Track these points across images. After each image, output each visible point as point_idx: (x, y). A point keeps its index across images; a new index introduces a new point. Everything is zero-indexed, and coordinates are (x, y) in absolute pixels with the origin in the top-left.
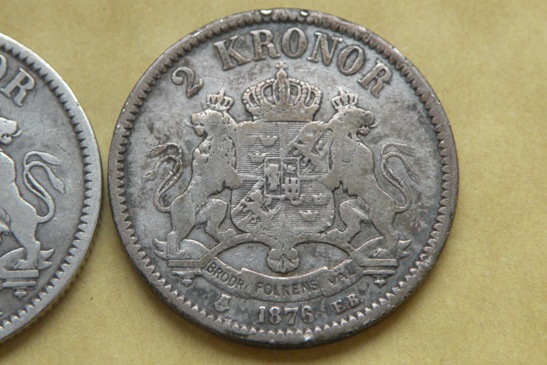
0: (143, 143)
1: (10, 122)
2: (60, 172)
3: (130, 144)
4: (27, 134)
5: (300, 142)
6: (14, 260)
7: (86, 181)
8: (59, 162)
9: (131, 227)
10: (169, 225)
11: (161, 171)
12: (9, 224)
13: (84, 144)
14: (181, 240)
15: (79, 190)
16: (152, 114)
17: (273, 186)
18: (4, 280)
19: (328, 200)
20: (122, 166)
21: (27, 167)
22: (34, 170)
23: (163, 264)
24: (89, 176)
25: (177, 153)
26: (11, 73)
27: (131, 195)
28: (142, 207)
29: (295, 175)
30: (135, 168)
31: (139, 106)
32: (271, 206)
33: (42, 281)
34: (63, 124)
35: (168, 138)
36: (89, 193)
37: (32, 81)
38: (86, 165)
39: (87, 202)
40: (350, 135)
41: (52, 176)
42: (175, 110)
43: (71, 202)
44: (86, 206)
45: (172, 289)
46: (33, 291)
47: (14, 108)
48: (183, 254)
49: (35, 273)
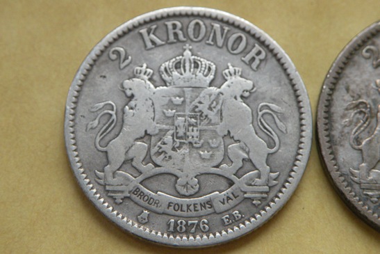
0: (342, 100)
1: (249, 82)
2: (283, 118)
3: (332, 100)
4: (260, 90)
6: (252, 179)
7: (302, 125)
8: (283, 110)
9: (334, 159)
10: (360, 159)
11: (355, 120)
12: (248, 153)
13: (300, 98)
14: (370, 170)
15: (296, 130)
16: (347, 80)
18: (245, 193)
20: (327, 116)
21: (260, 113)
22: (266, 116)
23: (357, 187)
24: (303, 122)
25: (366, 108)
26: (249, 47)
27: (333, 136)
28: (341, 145)
30: (336, 117)
31: (338, 73)
33: (272, 195)
34: (285, 84)
35: (360, 97)
36: (304, 134)
37: (264, 54)
38: (301, 113)
39: (303, 140)
41: (277, 121)
42: (365, 77)
43: (291, 140)
44: (301, 143)
45: (364, 205)
46: (265, 201)
47: (252, 72)
48: (372, 180)
49: (266, 188)
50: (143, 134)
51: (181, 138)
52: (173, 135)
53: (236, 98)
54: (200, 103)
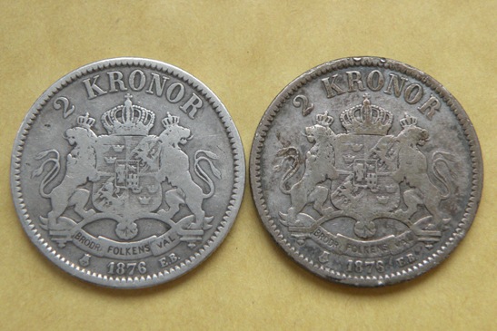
0: (274, 145)
1: (186, 129)
2: (218, 164)
3: (264, 146)
4: (197, 138)
5: (378, 149)
6: (188, 223)
7: (235, 171)
8: (218, 157)
9: (264, 203)
10: (289, 203)
11: (285, 166)
12: (184, 199)
13: (234, 146)
14: (297, 213)
15: (231, 176)
16: (279, 127)
17: (359, 179)
18: (181, 236)
19: (396, 189)
20: (259, 162)
21: (197, 160)
22: (202, 163)
23: (285, 229)
24: (237, 168)
25: (295, 154)
26: (187, 96)
27: (264, 181)
28: (272, 191)
29: (374, 172)
30: (267, 163)
31: (270, 121)
32: (358, 192)
33: (206, 238)
34: (220, 132)
35: (290, 144)
36: (237, 179)
37: (200, 101)
38: (235, 160)
39: (236, 185)
40: (411, 145)
41: (213, 167)
42: (295, 124)
43: (225, 185)
44: (235, 188)
45: (291, 246)
46: (200, 244)
47: (189, 120)
48: (299, 223)
49: (201, 232)
50: (85, 180)
51: (121, 184)
52: (113, 182)
53: (174, 145)
54: (140, 150)
